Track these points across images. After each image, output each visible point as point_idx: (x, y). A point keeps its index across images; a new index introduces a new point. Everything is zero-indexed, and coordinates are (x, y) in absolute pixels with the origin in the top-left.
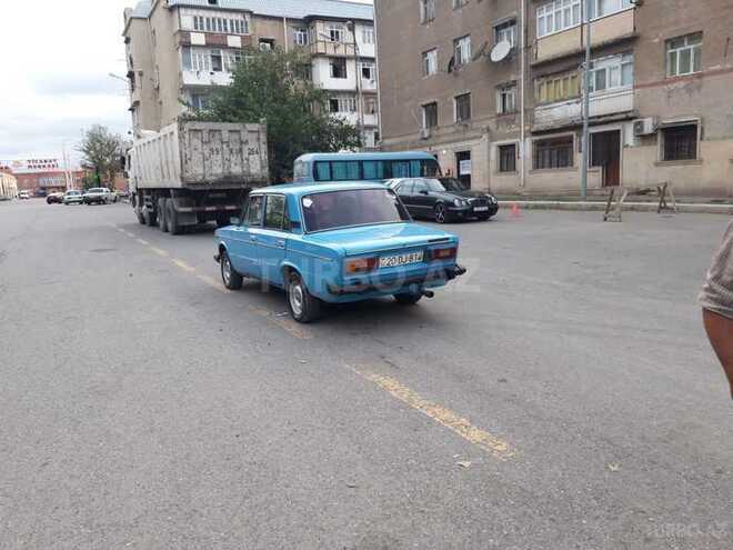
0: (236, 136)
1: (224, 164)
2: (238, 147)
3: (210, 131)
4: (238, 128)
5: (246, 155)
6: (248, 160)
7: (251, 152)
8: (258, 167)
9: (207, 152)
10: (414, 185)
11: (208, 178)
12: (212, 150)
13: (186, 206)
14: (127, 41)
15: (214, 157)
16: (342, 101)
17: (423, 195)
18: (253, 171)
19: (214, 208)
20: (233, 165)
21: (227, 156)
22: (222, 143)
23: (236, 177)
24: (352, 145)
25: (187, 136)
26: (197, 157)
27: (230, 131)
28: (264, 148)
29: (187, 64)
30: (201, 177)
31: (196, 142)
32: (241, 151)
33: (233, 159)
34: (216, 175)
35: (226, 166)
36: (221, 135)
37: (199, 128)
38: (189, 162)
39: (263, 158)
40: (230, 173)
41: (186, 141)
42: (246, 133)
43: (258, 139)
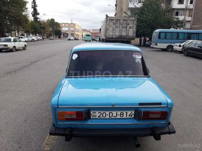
0: (125, 22)
1: (120, 31)
3: (117, 20)
4: (126, 19)
5: (128, 29)
6: (128, 31)
7: (130, 27)
8: (132, 33)
9: (114, 27)
10: (196, 43)
11: (113, 37)
12: (116, 27)
15: (117, 29)
16: (180, 12)
17: (199, 48)
18: (130, 34)
20: (123, 32)
21: (121, 29)
22: (120, 24)
23: (123, 36)
24: (180, 27)
25: (108, 21)
26: (111, 29)
27: (124, 20)
28: (135, 27)
30: (111, 36)
31: (111, 24)
32: (126, 27)
33: (123, 30)
34: (117, 35)
35: (120, 33)
36: (120, 21)
37: (113, 19)
38: (108, 31)
39: (134, 30)
40: (121, 35)
41: (108, 23)
42: (129, 21)
43: (133, 23)
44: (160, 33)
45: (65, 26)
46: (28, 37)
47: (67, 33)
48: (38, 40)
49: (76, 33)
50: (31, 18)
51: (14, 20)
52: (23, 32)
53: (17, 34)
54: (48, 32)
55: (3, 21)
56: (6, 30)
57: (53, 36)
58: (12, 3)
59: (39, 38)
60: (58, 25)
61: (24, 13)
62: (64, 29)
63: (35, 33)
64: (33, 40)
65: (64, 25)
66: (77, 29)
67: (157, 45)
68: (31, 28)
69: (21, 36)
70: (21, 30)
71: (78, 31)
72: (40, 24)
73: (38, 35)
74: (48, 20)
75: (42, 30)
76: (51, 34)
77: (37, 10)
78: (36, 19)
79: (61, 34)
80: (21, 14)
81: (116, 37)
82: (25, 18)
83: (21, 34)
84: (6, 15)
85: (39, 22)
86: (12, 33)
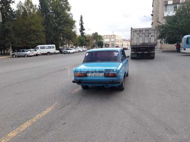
0: (147, 32)
2: (148, 35)
3: (140, 31)
4: (148, 30)
5: (150, 37)
6: (150, 39)
7: (152, 36)
8: (154, 41)
9: (138, 37)
11: (137, 44)
12: (140, 36)
13: (133, 52)
14: (153, 6)
15: (140, 38)
18: (152, 42)
19: (141, 52)
20: (145, 40)
21: (144, 38)
22: (143, 34)
23: (146, 43)
25: (133, 32)
26: (135, 38)
28: (156, 35)
29: (166, 10)
30: (135, 44)
31: (135, 34)
32: (148, 36)
33: (146, 38)
34: (140, 43)
35: (143, 40)
36: (143, 32)
37: (136, 30)
38: (133, 40)
39: (155, 38)
40: (144, 43)
41: (132, 34)
42: (151, 30)
43: (155, 32)
44: (188, 38)
45: (107, 38)
46: (76, 49)
47: (108, 44)
48: (83, 51)
49: (117, 43)
50: (78, 34)
51: (66, 36)
52: (73, 45)
53: (68, 47)
54: (92, 44)
55: (58, 38)
56: (60, 44)
57: (96, 47)
58: (65, 23)
59: (84, 49)
60: (100, 37)
61: (73, 30)
62: (106, 41)
63: (81, 45)
64: (79, 52)
65: (105, 37)
66: (117, 40)
67: (185, 50)
68: (79, 41)
69: (70, 49)
70: (71, 43)
71: (119, 41)
72: (86, 38)
73: (84, 47)
74: (93, 34)
75: (87, 43)
76: (95, 45)
77: (83, 27)
78: (82, 34)
79: (103, 45)
80: (71, 31)
81: (140, 44)
82: (74, 34)
83: (71, 47)
84: (60, 33)
85: (84, 36)
86: (64, 46)
